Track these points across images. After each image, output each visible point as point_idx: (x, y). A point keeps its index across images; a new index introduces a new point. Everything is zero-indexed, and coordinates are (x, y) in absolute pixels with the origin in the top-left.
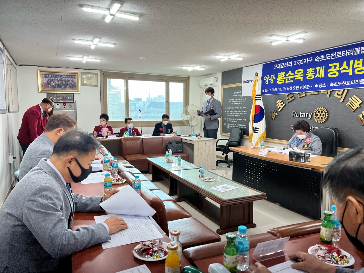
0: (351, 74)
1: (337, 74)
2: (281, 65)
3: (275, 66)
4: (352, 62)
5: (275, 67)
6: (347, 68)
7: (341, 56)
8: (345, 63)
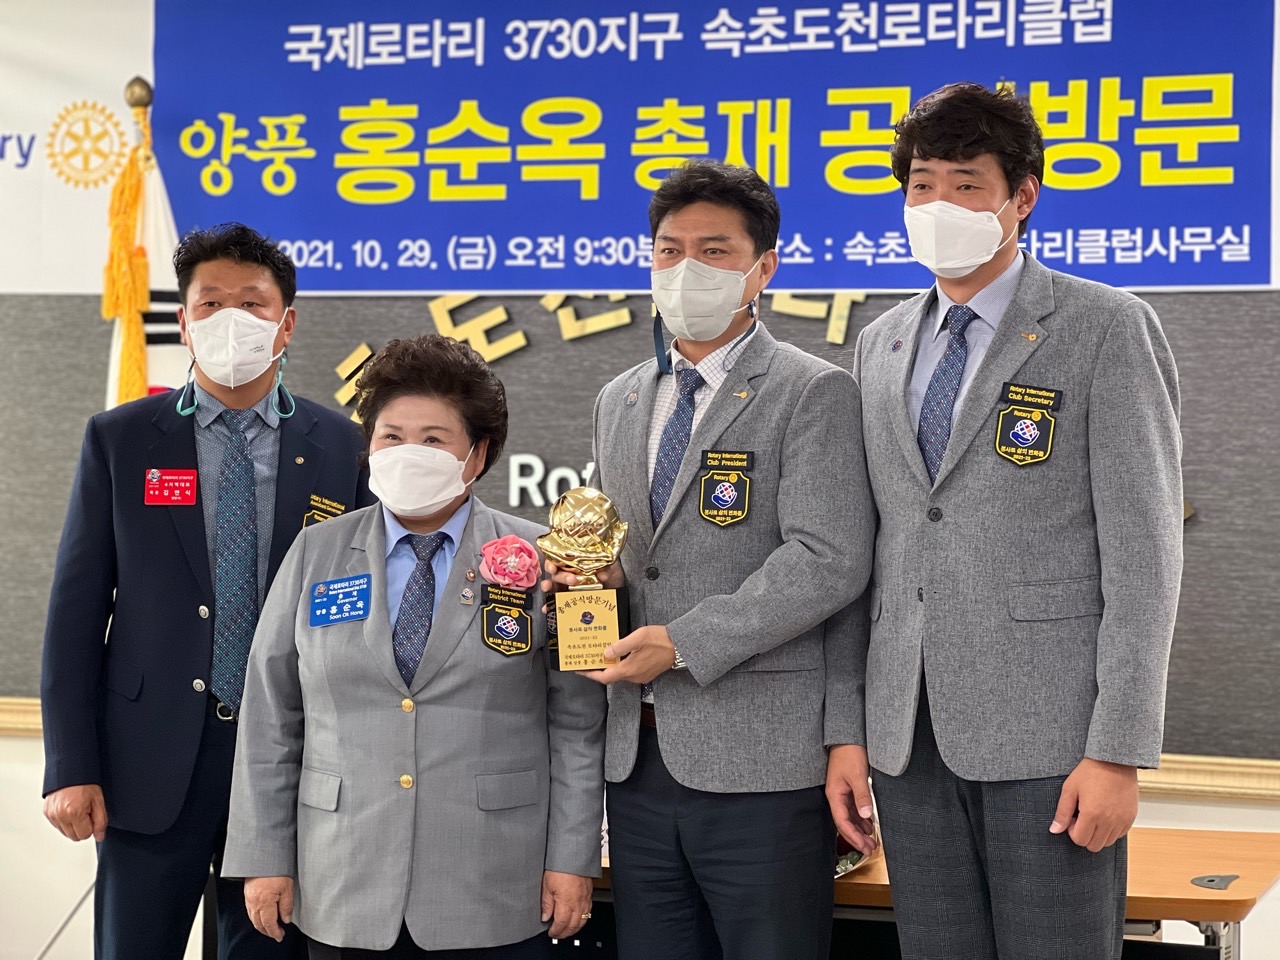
2: (368, 34)
3: (308, 37)
5: (304, 46)
7: (921, 41)
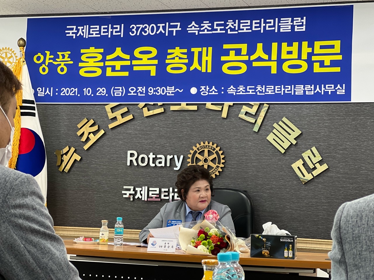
0: (274, 71)
1: (244, 68)
2: (90, 28)
3: (72, 29)
4: (275, 45)
5: (71, 32)
6: (266, 57)
7: (250, 31)
8: (260, 46)
